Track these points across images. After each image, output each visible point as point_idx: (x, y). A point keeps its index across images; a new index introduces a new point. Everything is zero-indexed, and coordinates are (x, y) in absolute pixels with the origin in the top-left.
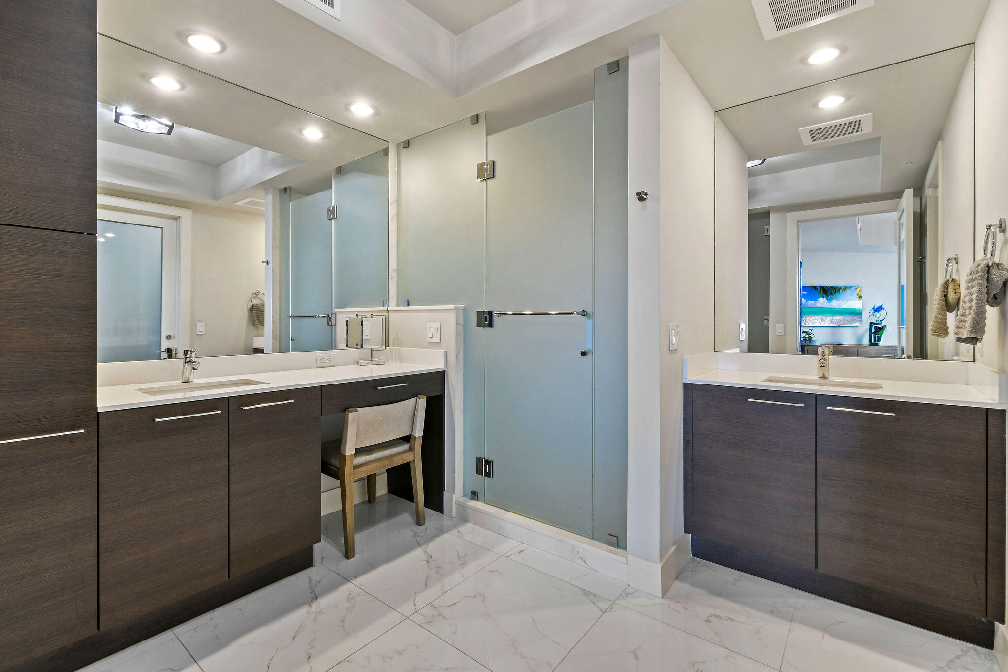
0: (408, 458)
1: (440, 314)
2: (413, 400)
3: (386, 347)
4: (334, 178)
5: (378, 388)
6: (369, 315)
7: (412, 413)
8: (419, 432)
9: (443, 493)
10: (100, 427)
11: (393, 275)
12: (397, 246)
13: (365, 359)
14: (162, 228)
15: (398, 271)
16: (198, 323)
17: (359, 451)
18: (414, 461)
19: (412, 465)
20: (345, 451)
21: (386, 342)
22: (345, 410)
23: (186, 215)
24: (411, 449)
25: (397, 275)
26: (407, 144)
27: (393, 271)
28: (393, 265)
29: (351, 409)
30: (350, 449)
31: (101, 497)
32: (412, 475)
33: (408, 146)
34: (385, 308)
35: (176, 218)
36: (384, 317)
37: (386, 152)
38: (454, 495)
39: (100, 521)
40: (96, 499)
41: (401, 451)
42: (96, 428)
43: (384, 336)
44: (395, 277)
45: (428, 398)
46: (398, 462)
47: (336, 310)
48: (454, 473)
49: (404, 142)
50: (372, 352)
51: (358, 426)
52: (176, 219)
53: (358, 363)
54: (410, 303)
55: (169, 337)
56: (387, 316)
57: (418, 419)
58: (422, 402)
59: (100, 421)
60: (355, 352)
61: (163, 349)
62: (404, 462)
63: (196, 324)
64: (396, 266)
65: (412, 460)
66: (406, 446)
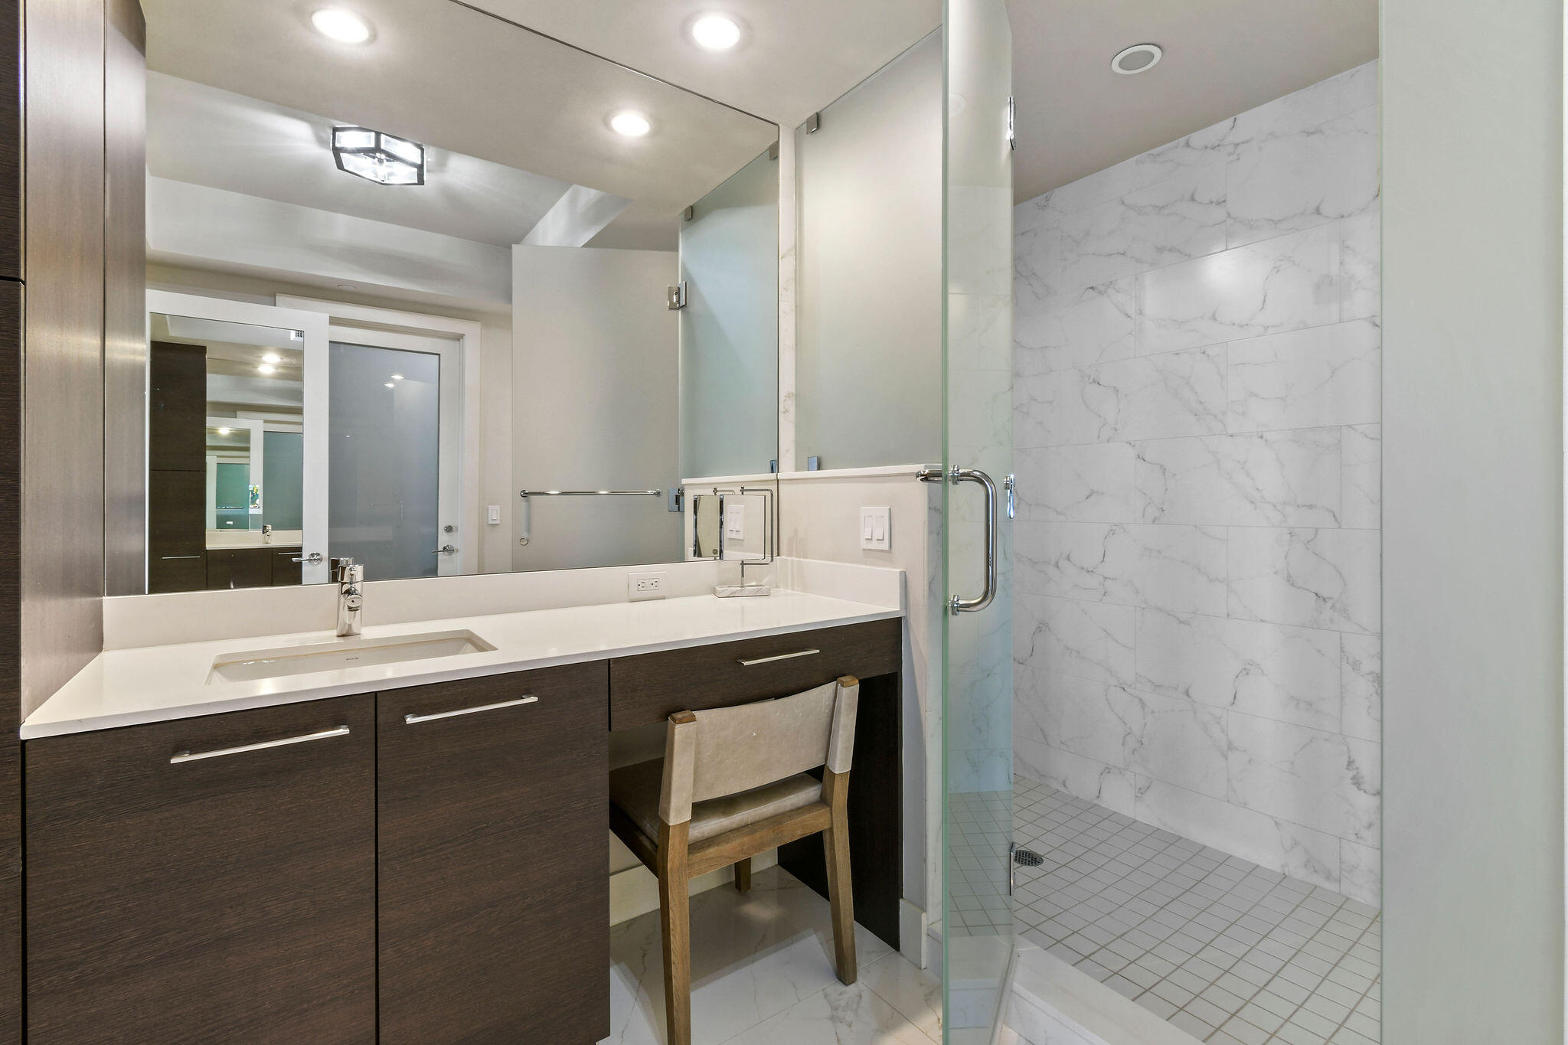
0: (815, 822)
1: (888, 487)
2: (830, 687)
3: (772, 556)
4: (682, 230)
5: (746, 663)
6: (737, 490)
7: (825, 719)
8: (842, 763)
9: (898, 904)
10: (28, 779)
11: (787, 405)
12: (796, 345)
13: (730, 584)
14: (439, 355)
15: (798, 397)
16: (490, 507)
17: (701, 809)
18: (831, 829)
19: (827, 838)
20: (667, 814)
21: (774, 546)
22: (668, 713)
23: (471, 330)
24: (824, 801)
25: (796, 405)
26: (817, 122)
27: (788, 396)
28: (788, 384)
29: (679, 716)
30: (679, 811)
31: (30, 958)
32: (828, 865)
33: (818, 126)
34: (773, 476)
35: (459, 338)
36: (768, 494)
37: (773, 153)
38: (924, 915)
39: (30, 1021)
40: (19, 965)
41: (801, 803)
42: (18, 780)
43: (768, 534)
44: (792, 410)
45: (860, 682)
46: (796, 831)
47: (684, 481)
48: (925, 860)
49: (808, 121)
50: (743, 568)
51: (698, 753)
52: (459, 340)
53: (714, 592)
54: (824, 463)
55: (449, 529)
56: (775, 495)
57: (841, 732)
58: (849, 693)
59: (27, 762)
60: (706, 567)
61: (440, 548)
62: (808, 832)
63: (488, 508)
64: (794, 387)
65: (827, 827)
66: (811, 793)
